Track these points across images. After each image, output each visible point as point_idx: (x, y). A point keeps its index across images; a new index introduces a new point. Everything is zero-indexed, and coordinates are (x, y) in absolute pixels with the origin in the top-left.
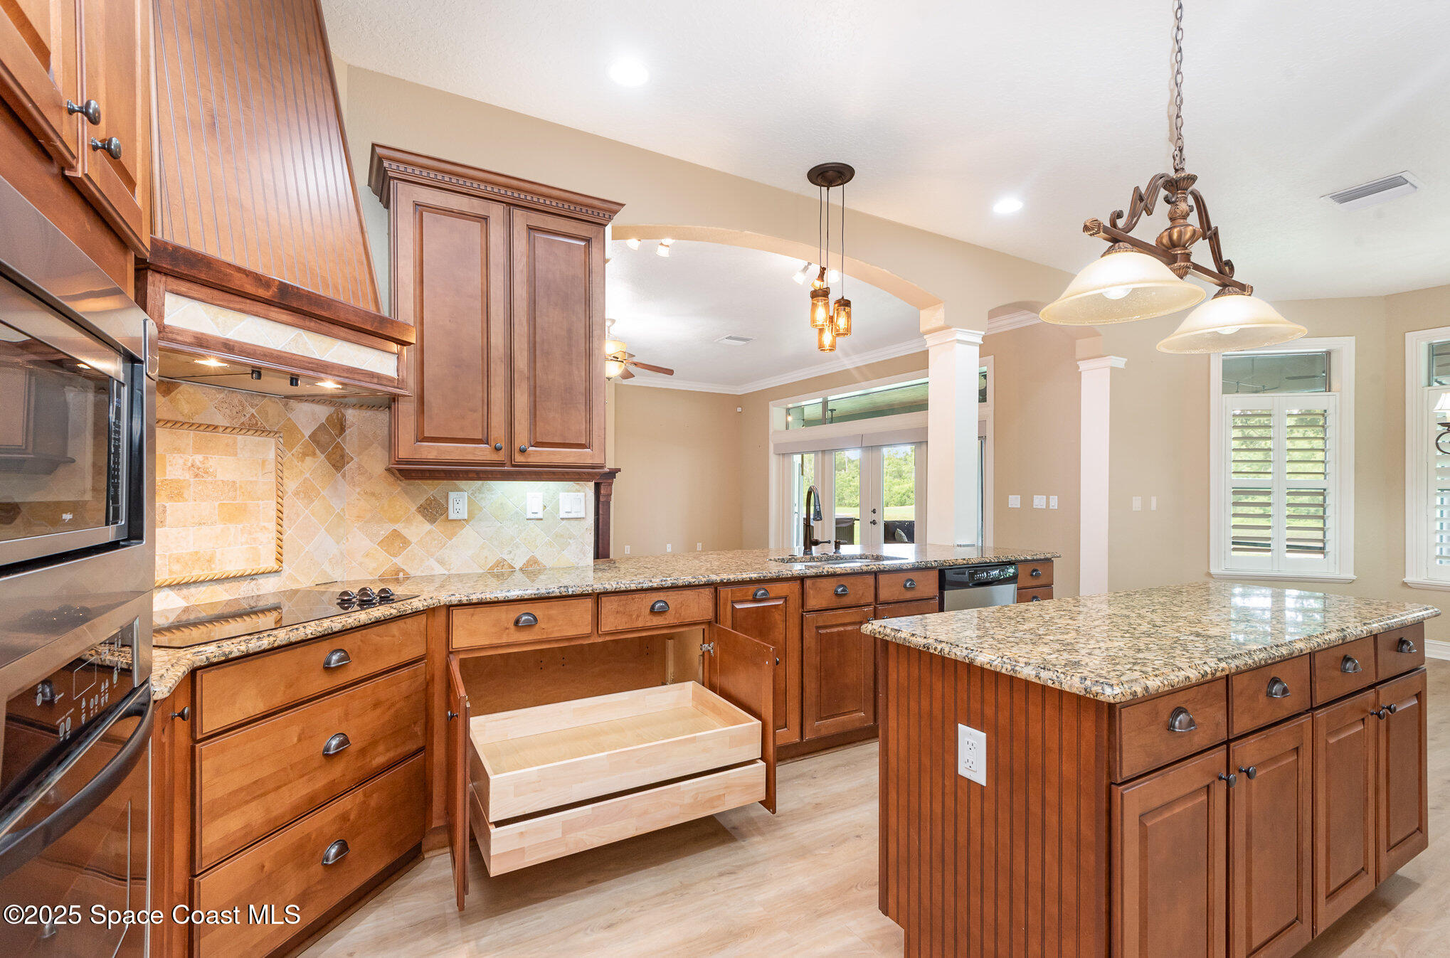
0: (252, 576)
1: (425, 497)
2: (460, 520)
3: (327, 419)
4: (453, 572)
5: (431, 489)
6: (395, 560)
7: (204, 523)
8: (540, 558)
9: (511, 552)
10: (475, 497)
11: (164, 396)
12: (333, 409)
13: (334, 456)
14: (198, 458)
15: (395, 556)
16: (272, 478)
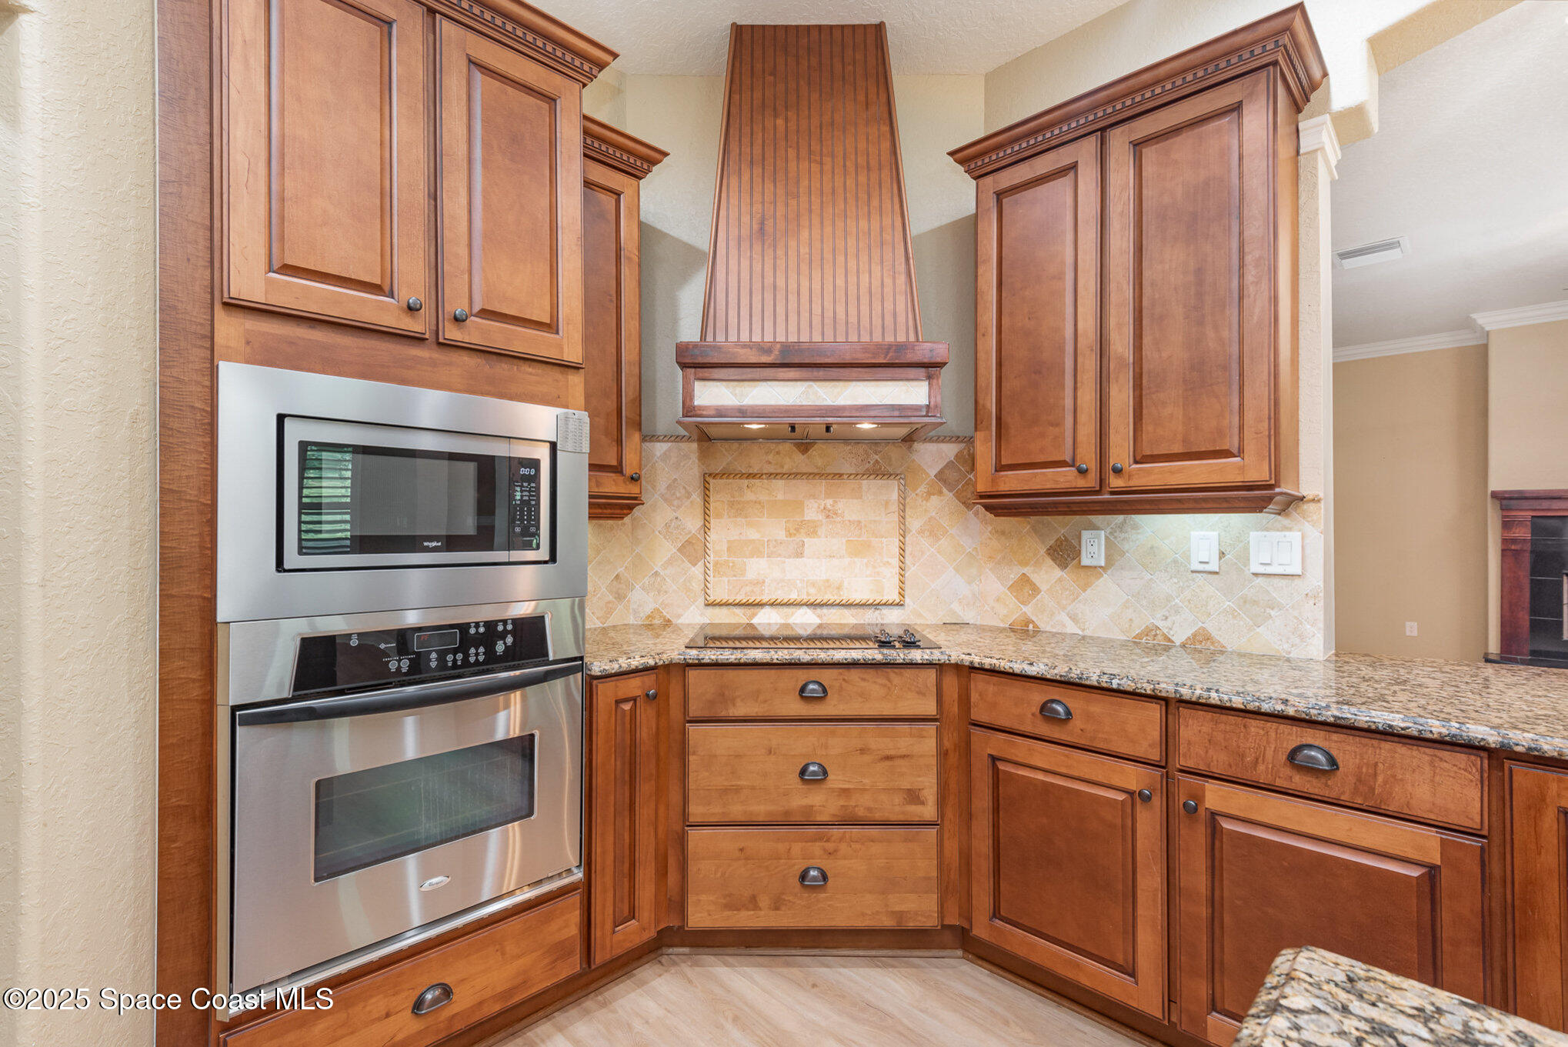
0: (876, 606)
1: (1055, 537)
2: (1096, 567)
3: (957, 456)
4: (1088, 633)
5: (1061, 526)
6: (1025, 609)
7: (834, 556)
8: (1214, 633)
9: (1167, 618)
10: (1115, 538)
11: (803, 454)
12: (963, 445)
13: (965, 494)
14: (829, 502)
15: (1023, 603)
16: (895, 517)
